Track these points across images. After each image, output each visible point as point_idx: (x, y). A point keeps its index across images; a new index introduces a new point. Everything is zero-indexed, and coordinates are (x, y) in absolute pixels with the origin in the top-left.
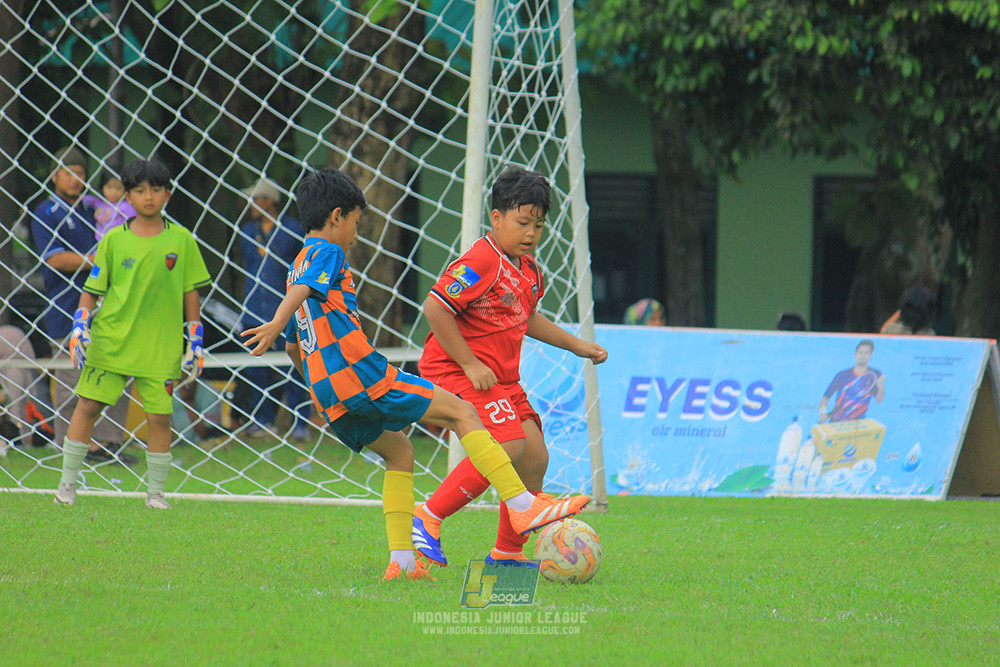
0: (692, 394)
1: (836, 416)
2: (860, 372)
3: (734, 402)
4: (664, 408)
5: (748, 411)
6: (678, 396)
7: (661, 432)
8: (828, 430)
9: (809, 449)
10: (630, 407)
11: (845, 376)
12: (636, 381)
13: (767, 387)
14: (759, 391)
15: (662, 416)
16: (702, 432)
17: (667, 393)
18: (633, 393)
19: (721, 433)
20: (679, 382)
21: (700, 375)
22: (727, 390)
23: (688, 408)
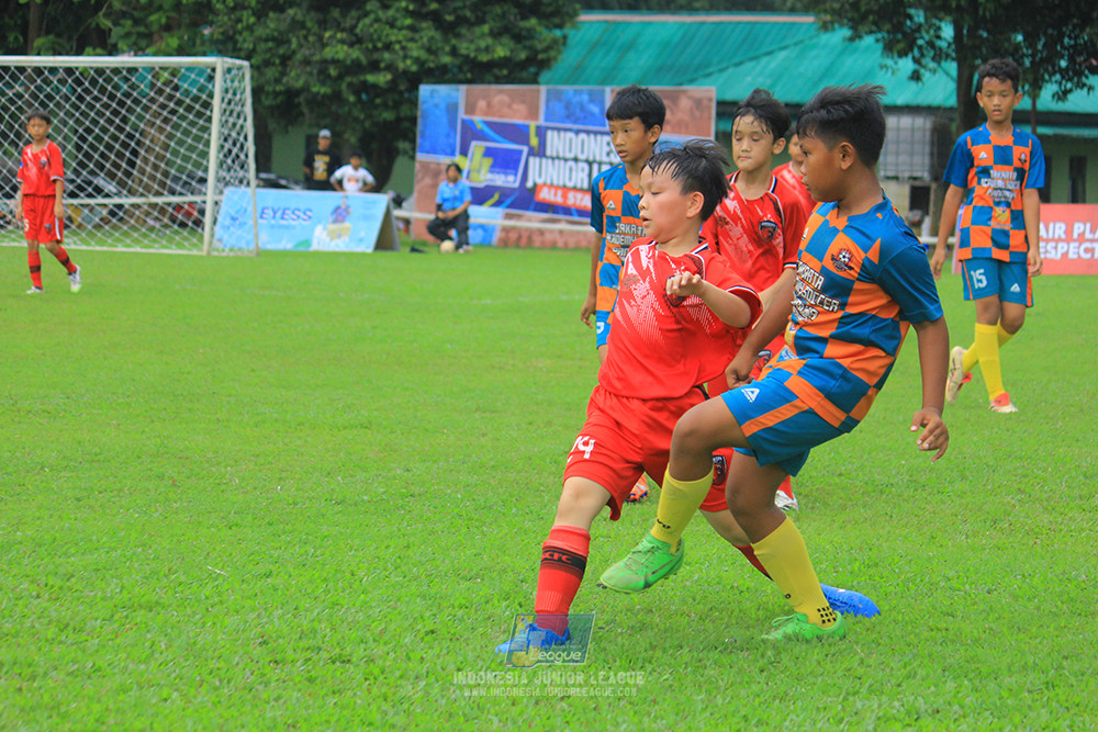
0: (284, 213)
1: (336, 221)
2: (343, 207)
3: (298, 217)
4: (274, 217)
5: (304, 220)
6: (279, 214)
7: (272, 227)
8: (332, 227)
9: (325, 234)
10: (262, 217)
11: (338, 208)
12: (263, 209)
13: (310, 210)
14: (309, 213)
15: (273, 222)
16: (287, 227)
17: (275, 213)
18: (263, 212)
19: (294, 227)
20: (279, 209)
21: (287, 206)
22: (297, 212)
23: (282, 218)
